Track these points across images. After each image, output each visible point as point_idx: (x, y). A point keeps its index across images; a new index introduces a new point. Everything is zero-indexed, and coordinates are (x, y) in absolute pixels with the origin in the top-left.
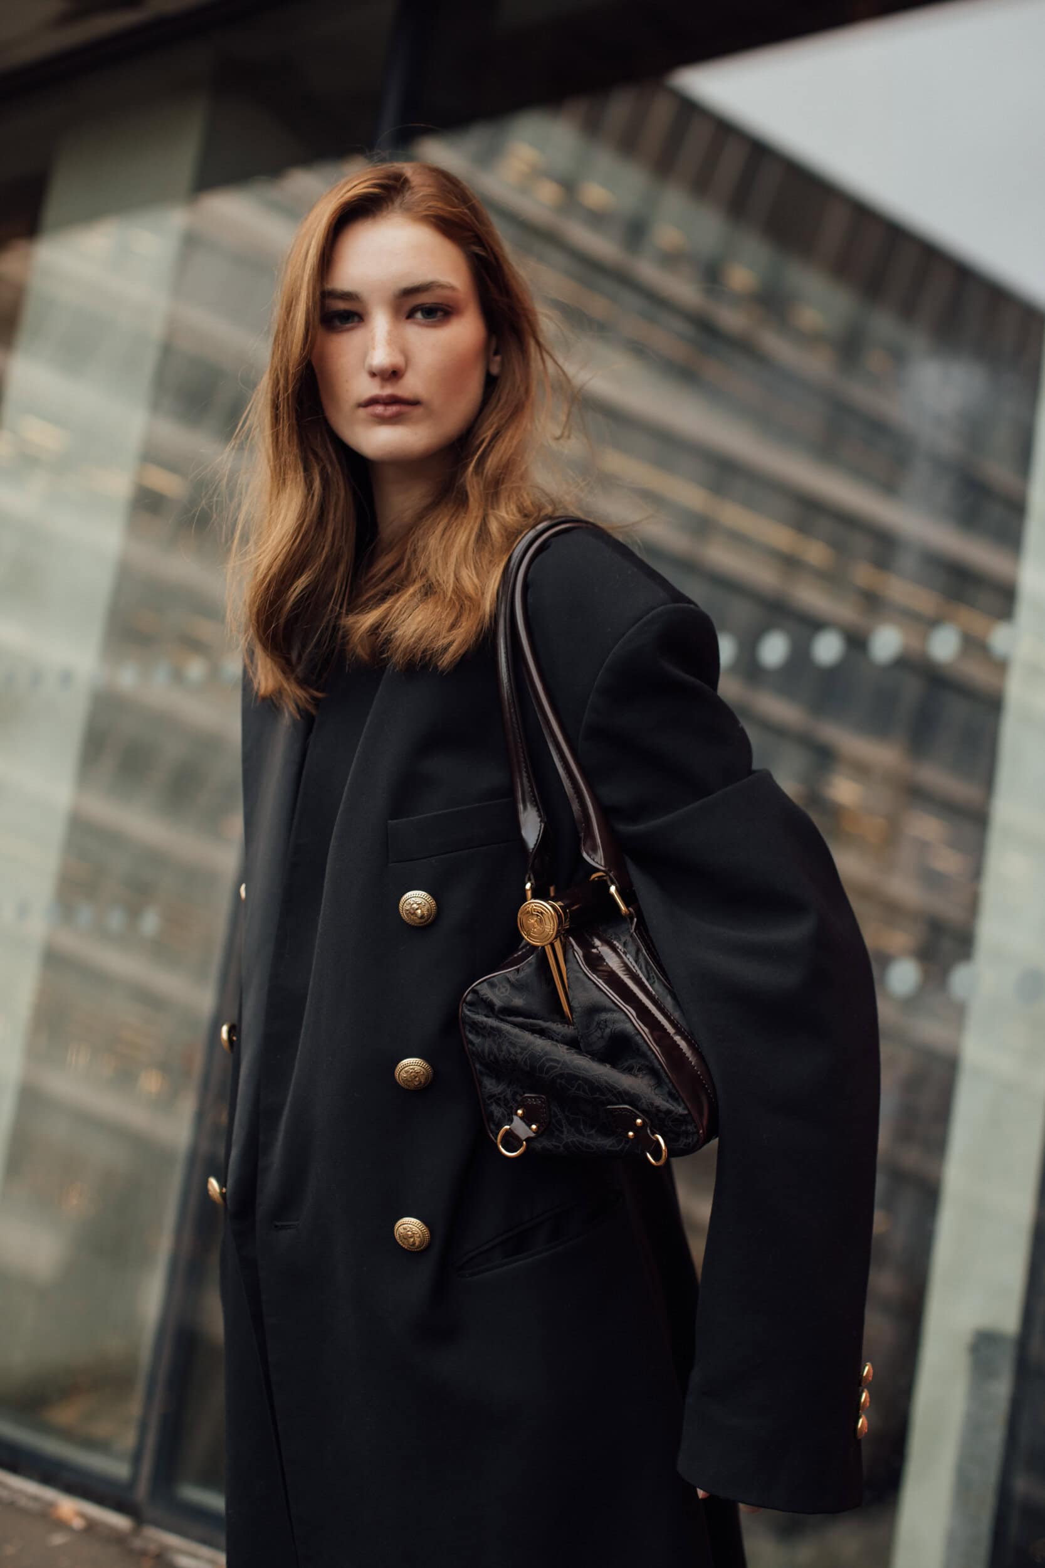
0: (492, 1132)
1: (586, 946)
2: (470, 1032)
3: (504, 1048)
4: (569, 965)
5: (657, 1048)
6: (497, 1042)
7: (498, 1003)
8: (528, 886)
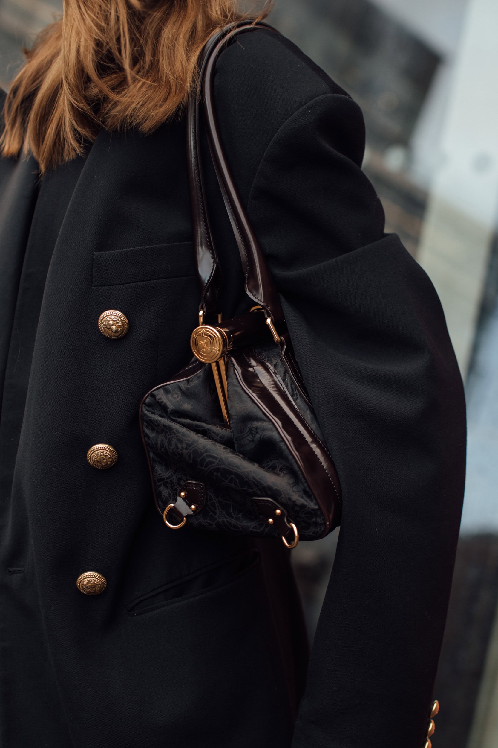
0: (160, 507)
1: (245, 365)
2: (147, 427)
3: (173, 443)
4: (230, 380)
5: (297, 454)
6: (168, 438)
7: (171, 406)
8: (201, 313)
